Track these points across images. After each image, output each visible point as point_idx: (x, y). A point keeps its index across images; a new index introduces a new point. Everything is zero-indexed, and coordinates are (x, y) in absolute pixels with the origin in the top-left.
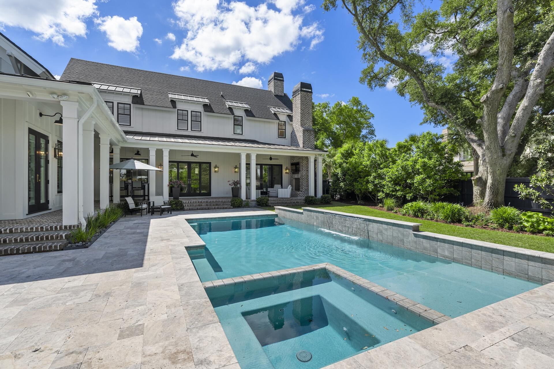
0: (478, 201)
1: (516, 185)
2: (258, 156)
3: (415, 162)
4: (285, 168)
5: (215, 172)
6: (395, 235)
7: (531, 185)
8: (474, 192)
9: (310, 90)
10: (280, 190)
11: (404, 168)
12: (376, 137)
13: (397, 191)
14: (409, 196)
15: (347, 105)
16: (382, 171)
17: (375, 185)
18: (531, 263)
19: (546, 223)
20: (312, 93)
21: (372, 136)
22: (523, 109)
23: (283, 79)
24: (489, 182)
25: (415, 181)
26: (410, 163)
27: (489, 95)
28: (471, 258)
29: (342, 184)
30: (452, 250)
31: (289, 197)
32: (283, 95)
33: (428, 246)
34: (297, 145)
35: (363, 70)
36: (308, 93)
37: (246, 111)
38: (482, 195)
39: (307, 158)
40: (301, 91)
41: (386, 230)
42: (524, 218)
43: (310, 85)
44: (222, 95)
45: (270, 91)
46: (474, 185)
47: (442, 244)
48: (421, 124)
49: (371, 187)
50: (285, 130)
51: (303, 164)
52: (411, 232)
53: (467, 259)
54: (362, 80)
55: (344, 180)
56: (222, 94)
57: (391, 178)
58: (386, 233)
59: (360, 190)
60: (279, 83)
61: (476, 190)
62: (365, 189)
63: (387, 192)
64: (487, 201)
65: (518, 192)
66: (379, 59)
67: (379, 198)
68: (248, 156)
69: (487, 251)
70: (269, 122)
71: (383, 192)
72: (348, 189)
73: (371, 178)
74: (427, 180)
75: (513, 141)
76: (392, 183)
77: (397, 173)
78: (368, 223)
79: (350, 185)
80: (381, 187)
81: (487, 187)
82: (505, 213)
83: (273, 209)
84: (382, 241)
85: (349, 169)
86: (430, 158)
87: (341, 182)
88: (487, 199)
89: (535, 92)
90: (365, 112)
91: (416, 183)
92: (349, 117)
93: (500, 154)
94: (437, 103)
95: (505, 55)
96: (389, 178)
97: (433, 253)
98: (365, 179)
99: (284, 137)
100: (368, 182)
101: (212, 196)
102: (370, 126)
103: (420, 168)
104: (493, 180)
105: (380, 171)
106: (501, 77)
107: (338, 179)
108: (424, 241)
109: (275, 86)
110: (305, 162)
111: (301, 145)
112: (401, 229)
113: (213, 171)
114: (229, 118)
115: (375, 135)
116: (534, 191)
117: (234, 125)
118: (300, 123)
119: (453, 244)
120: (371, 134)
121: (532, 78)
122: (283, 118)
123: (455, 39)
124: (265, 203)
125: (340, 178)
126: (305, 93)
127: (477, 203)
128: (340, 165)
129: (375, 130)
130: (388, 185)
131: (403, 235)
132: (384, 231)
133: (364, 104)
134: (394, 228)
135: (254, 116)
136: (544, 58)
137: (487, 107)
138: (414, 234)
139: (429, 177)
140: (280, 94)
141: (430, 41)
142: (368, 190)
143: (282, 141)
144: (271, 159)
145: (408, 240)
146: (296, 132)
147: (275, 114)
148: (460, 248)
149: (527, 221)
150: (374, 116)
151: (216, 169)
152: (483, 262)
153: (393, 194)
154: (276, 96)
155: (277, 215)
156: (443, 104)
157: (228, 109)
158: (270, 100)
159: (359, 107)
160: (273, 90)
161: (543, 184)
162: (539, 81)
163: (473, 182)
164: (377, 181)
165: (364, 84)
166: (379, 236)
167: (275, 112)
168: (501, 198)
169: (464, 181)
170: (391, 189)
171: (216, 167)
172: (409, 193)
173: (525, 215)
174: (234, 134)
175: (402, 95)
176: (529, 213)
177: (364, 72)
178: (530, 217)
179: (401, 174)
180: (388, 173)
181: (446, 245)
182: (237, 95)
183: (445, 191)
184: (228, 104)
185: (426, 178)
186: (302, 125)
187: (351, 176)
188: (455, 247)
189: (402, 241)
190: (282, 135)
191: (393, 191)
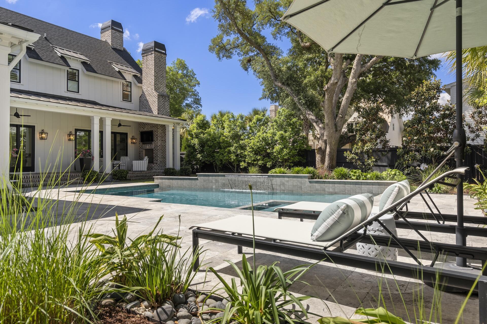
0: (319, 166)
1: (345, 152)
2: (113, 121)
3: (274, 134)
4: (131, 137)
5: (42, 138)
6: (295, 184)
7: (353, 152)
8: (317, 159)
9: (164, 52)
10: (135, 162)
11: (264, 139)
12: (201, 107)
13: (258, 160)
14: (269, 165)
15: (172, 68)
16: (243, 142)
17: (237, 156)
18: (374, 186)
19: (363, 176)
20: (166, 55)
21: (198, 106)
22: (346, 98)
23: (122, 30)
24: (328, 150)
25: (274, 151)
26: (269, 135)
27: (329, 86)
28: (345, 190)
29: (199, 156)
30: (334, 187)
31: (146, 169)
32: (123, 49)
33: (319, 187)
34: (150, 111)
35: (212, 38)
36: (162, 55)
37: (84, 63)
38: (323, 161)
39: (164, 127)
40: (155, 51)
41: (288, 181)
42: (352, 173)
43: (164, 46)
44: (45, 38)
45: (106, 42)
46: (316, 154)
47: (328, 185)
48: (260, 99)
49: (233, 157)
50: (131, 92)
51: (158, 133)
52: (307, 180)
53: (343, 191)
54: (211, 49)
55: (201, 152)
56: (45, 36)
57: (252, 148)
58: (287, 184)
59: (221, 160)
60: (117, 34)
61: (318, 157)
62: (227, 159)
63: (249, 161)
64: (327, 165)
65: (346, 156)
66: (231, 32)
67: (241, 167)
68: (102, 121)
69: (353, 184)
70: (112, 81)
71: (244, 161)
72: (207, 161)
73: (232, 149)
74: (285, 150)
75: (341, 121)
76: (253, 153)
77: (258, 144)
78: (271, 178)
79: (209, 155)
80: (241, 157)
81: (326, 154)
82: (341, 171)
83: (153, 180)
84: (284, 191)
85: (208, 140)
86: (286, 132)
87: (198, 154)
88: (326, 163)
89: (352, 88)
90: (192, 78)
91: (275, 152)
92: (174, 81)
93: (334, 130)
94: (283, 84)
95: (338, 60)
96: (250, 149)
97: (322, 192)
98: (226, 150)
99: (129, 100)
100: (229, 152)
101: (35, 172)
102: (195, 94)
103: (278, 139)
104: (330, 149)
105: (241, 142)
106: (336, 74)
107: (195, 150)
108: (316, 185)
109: (113, 38)
110: (160, 131)
111: (155, 112)
112: (299, 179)
113: (38, 137)
114: (60, 69)
115: (201, 105)
116: (355, 156)
117: (68, 79)
118: (153, 87)
119: (335, 184)
120: (197, 104)
121: (351, 78)
122: (129, 77)
123: (290, 29)
124: (125, 176)
125: (198, 149)
126: (159, 54)
127: (319, 168)
128: (197, 136)
129: (201, 99)
130: (249, 155)
131: (301, 183)
132: (285, 183)
133: (190, 69)
134: (294, 179)
135: (94, 72)
136: (357, 65)
137: (328, 94)
138: (309, 181)
139: (285, 147)
140: (118, 48)
141: (272, 26)
142: (230, 161)
143: (126, 105)
144: (120, 125)
145: (305, 186)
146: (147, 95)
147: (119, 72)
148: (339, 185)
149: (354, 176)
150: (199, 84)
151: (44, 136)
152: (351, 191)
153: (255, 163)
154: (115, 49)
155: (158, 185)
156: (288, 85)
157: (60, 59)
158: (108, 53)
159: (185, 72)
160: (110, 41)
161: (359, 151)
162: (354, 80)
163: (316, 151)
164: (239, 152)
165: (213, 53)
166: (282, 187)
167: (120, 70)
168: (334, 163)
169: (309, 151)
170: (253, 159)
171: (42, 132)
172: (268, 161)
173: (352, 172)
174: (68, 91)
175: (246, 69)
176: (354, 171)
177: (214, 41)
178: (355, 172)
179: (262, 144)
180: (249, 143)
181: (331, 185)
182: (65, 41)
183: (297, 159)
184: (59, 52)
185: (283, 148)
186: (156, 89)
187: (210, 147)
188: (336, 185)
189: (301, 188)
190: (127, 97)
191: (254, 161)
